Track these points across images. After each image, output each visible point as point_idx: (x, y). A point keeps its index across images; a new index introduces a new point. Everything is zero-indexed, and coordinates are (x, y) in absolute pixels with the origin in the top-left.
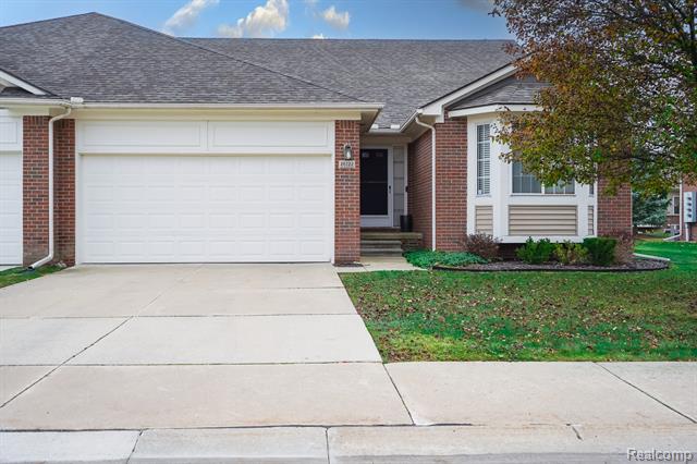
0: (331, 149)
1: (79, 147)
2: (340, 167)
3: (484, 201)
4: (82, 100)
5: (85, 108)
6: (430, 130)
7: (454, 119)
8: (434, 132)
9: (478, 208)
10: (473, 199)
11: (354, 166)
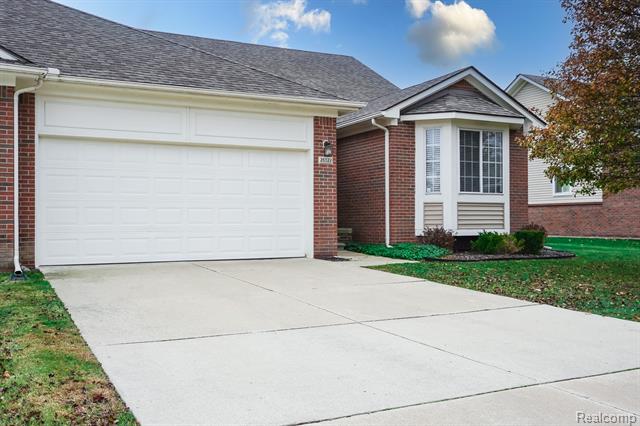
0: (310, 145)
1: (40, 128)
2: (319, 162)
3: (434, 198)
4: (57, 72)
5: (60, 81)
6: (384, 132)
7: (405, 122)
8: (387, 134)
9: (426, 204)
10: (421, 196)
11: (332, 163)
